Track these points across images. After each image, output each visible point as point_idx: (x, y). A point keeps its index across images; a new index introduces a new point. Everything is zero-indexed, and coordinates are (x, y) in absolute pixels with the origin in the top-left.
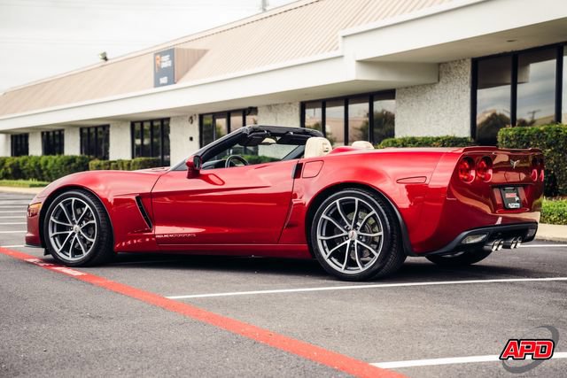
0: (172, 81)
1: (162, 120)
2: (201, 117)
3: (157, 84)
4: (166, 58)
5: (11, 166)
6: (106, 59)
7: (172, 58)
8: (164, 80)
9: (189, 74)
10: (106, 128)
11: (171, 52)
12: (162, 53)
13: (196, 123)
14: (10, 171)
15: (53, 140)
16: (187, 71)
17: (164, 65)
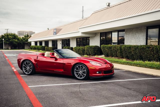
0: (56, 34)
1: (56, 40)
2: (62, 40)
3: (54, 35)
4: (55, 30)
5: (34, 47)
6: (48, 29)
7: (56, 30)
8: (55, 34)
9: (59, 33)
10: (48, 41)
11: (56, 29)
12: (54, 29)
13: (61, 41)
14: (34, 48)
15: (41, 43)
16: (59, 32)
17: (55, 31)
